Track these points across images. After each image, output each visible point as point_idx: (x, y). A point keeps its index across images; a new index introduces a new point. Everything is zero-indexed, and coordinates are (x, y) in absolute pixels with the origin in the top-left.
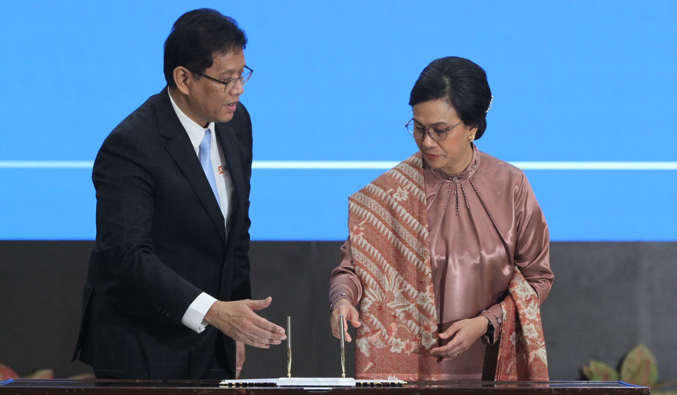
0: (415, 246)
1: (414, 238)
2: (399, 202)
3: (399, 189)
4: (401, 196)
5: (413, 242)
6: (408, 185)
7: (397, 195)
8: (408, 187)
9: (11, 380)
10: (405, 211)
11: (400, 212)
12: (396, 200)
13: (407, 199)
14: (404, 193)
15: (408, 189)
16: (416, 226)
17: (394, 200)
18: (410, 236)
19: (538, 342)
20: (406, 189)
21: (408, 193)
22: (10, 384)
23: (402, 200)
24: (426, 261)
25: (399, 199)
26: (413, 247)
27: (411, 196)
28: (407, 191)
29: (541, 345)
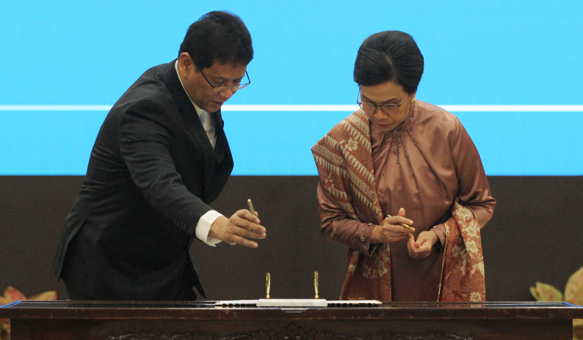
0: (364, 190)
1: (363, 183)
2: (350, 152)
3: (350, 140)
4: (352, 146)
5: (363, 187)
6: (357, 136)
7: (349, 146)
8: (357, 137)
9: (19, 301)
10: (356, 159)
11: (351, 161)
12: (347, 150)
13: (357, 148)
14: (354, 143)
15: (357, 139)
16: (364, 172)
17: (346, 150)
18: (360, 181)
19: (479, 257)
20: (356, 139)
21: (357, 143)
22: (19, 305)
23: (353, 149)
24: (375, 203)
25: (350, 149)
26: (363, 191)
27: (359, 145)
28: (357, 142)
29: (481, 260)
